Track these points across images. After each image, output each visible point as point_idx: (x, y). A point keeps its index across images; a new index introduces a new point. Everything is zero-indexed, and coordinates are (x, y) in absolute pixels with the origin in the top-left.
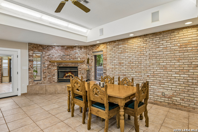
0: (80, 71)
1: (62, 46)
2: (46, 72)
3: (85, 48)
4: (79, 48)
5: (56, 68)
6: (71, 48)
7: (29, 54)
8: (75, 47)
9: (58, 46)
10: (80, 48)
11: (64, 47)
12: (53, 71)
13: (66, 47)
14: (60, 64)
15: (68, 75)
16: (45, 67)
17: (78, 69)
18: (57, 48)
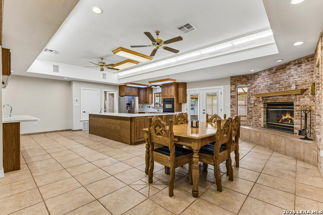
0: (297, 111)
1: (270, 70)
2: (252, 111)
3: (309, 61)
4: (295, 65)
5: (262, 105)
6: (282, 69)
7: (231, 89)
8: (289, 64)
9: (264, 71)
10: (298, 64)
11: (273, 69)
12: (260, 110)
13: (274, 70)
14: (267, 100)
15: (286, 118)
16: (250, 104)
17: (293, 108)
18: (263, 74)
